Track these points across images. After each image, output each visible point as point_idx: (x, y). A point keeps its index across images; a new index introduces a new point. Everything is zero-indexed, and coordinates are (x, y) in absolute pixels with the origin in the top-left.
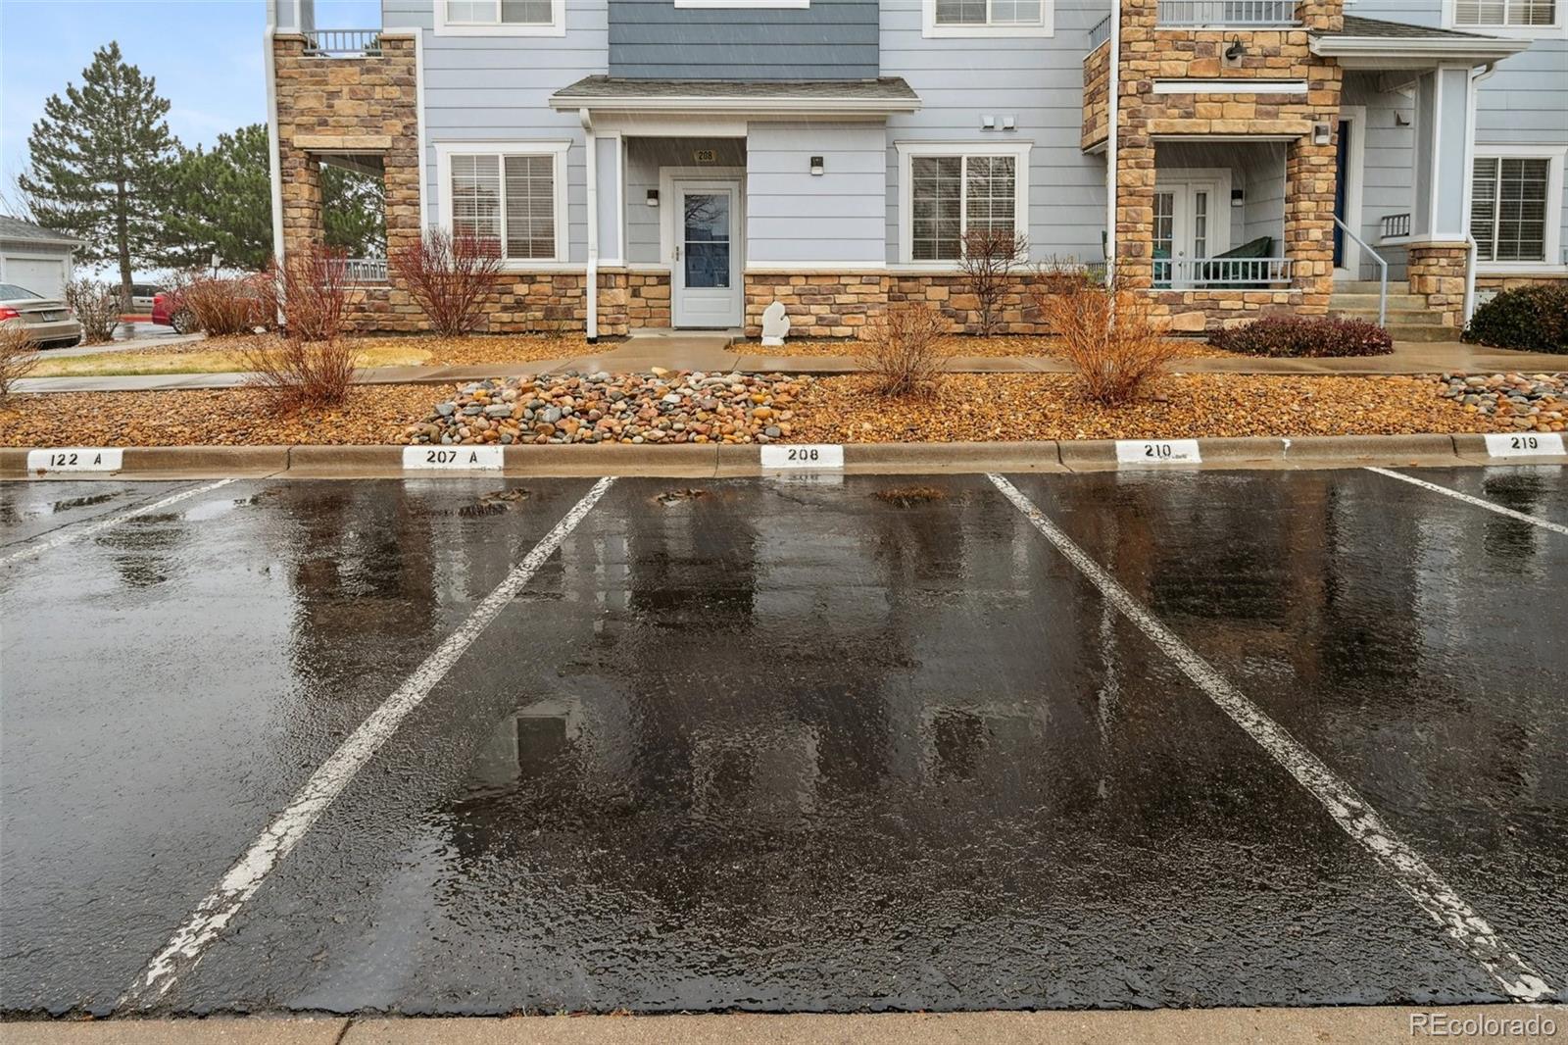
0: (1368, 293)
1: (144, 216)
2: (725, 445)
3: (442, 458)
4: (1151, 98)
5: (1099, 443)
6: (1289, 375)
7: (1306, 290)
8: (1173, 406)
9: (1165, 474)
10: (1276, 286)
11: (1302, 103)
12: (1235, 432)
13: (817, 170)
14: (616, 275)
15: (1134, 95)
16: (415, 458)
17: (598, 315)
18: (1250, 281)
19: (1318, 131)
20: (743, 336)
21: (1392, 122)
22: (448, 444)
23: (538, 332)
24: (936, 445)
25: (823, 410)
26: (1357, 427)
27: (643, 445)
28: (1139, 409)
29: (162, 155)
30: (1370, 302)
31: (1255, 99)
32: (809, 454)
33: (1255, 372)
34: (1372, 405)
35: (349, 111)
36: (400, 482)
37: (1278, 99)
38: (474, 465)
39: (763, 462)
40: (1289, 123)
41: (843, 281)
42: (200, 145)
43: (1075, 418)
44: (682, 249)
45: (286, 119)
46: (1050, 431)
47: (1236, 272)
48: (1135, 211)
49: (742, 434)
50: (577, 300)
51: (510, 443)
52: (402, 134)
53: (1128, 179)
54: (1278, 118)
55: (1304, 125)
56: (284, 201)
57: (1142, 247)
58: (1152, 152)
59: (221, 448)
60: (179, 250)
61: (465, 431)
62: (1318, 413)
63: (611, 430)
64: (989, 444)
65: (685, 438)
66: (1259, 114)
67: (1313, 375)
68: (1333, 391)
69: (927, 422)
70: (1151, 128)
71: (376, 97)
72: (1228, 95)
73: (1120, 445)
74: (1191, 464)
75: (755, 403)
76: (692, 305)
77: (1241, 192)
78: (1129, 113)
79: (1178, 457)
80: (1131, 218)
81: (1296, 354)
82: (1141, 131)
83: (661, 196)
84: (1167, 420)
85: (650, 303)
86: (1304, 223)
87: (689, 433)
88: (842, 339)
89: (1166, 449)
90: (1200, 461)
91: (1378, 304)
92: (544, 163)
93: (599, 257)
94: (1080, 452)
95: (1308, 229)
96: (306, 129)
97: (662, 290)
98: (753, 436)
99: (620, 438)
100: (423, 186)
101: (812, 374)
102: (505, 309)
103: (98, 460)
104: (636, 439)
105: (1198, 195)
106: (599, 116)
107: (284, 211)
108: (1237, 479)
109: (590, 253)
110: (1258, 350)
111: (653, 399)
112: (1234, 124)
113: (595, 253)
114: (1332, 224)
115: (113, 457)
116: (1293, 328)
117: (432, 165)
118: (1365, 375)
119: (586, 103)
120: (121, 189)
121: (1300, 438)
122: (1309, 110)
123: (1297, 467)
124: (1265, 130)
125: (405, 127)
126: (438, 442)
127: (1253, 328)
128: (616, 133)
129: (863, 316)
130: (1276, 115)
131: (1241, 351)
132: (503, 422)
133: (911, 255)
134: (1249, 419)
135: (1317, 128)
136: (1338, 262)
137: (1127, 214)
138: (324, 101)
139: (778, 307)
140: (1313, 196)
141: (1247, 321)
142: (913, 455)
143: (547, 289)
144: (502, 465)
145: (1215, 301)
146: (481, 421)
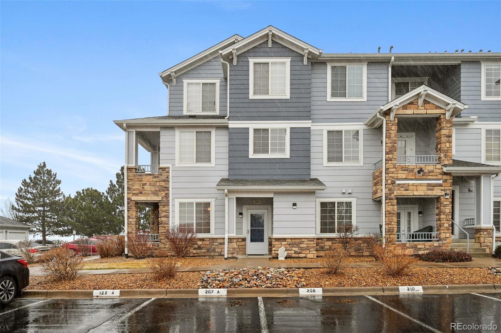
0: (462, 243)
1: (51, 218)
2: (288, 288)
3: (209, 292)
4: (395, 185)
5: (393, 287)
6: (443, 268)
7: (444, 242)
8: (413, 277)
9: (414, 295)
10: (434, 241)
11: (441, 186)
12: (432, 284)
13: (295, 207)
14: (233, 239)
15: (390, 184)
16: (202, 292)
17: (228, 251)
18: (426, 239)
19: (446, 194)
20: (271, 257)
21: (467, 191)
22: (210, 288)
23: (204, 256)
24: (348, 288)
25: (312, 279)
26: (466, 282)
27: (264, 288)
28: (403, 278)
29: (57, 198)
30: (463, 246)
31: (426, 185)
32: (313, 291)
33: (434, 267)
34: (470, 276)
35: (149, 189)
36: (197, 299)
37: (433, 185)
38: (219, 294)
39: (300, 293)
40: (437, 192)
41: (302, 240)
42: (70, 195)
43: (385, 280)
44: (250, 230)
45: (130, 192)
46: (379, 284)
47: (422, 237)
48: (391, 218)
49: (292, 285)
50: (217, 246)
51: (228, 288)
52: (165, 196)
53: (389, 209)
54: (433, 191)
55: (442, 193)
56: (128, 216)
57: (393, 229)
58: (396, 201)
59: (146, 290)
60: (61, 229)
61: (214, 285)
62: (455, 278)
63: (255, 284)
64: (363, 288)
65: (276, 286)
66: (428, 189)
67: (450, 268)
68: (458, 272)
69: (343, 282)
70: (395, 194)
71: (157, 185)
72: (418, 184)
73: (400, 287)
74: (420, 293)
75: (292, 277)
76: (253, 248)
77: (421, 212)
78: (388, 189)
79: (417, 291)
80: (390, 221)
81: (443, 262)
82: (392, 195)
83: (243, 215)
84: (412, 281)
85: (240, 247)
86: (442, 222)
87: (277, 285)
88: (302, 258)
89: (413, 288)
90: (423, 292)
91: (467, 246)
92: (208, 205)
93: (228, 233)
94: (389, 290)
95: (444, 224)
96: (136, 195)
97: (243, 243)
98: (295, 286)
99: (258, 286)
100: (170, 212)
101: (304, 268)
102: (195, 249)
103: (113, 293)
104: (263, 287)
105: (408, 213)
106: (230, 191)
107: (128, 220)
108: (436, 297)
109: (226, 232)
110: (431, 260)
111: (264, 275)
112: (421, 192)
113: (227, 232)
114: (451, 222)
115: (117, 292)
116: (442, 254)
117: (173, 205)
118: (466, 268)
119: (227, 188)
120: (44, 209)
121: (450, 285)
122: (443, 188)
123: (451, 293)
124: (430, 194)
125: (166, 194)
126: (207, 288)
127: (428, 254)
128: (234, 196)
129: (308, 251)
130: (433, 190)
131: (426, 261)
132: (223, 282)
133: (320, 232)
134: (435, 280)
135: (446, 193)
136: (453, 233)
137: (389, 220)
138: (141, 186)
139: (283, 248)
140: (445, 214)
141: (426, 252)
142: (342, 291)
143: (208, 243)
144: (226, 294)
145: (416, 246)
146: (217, 282)
